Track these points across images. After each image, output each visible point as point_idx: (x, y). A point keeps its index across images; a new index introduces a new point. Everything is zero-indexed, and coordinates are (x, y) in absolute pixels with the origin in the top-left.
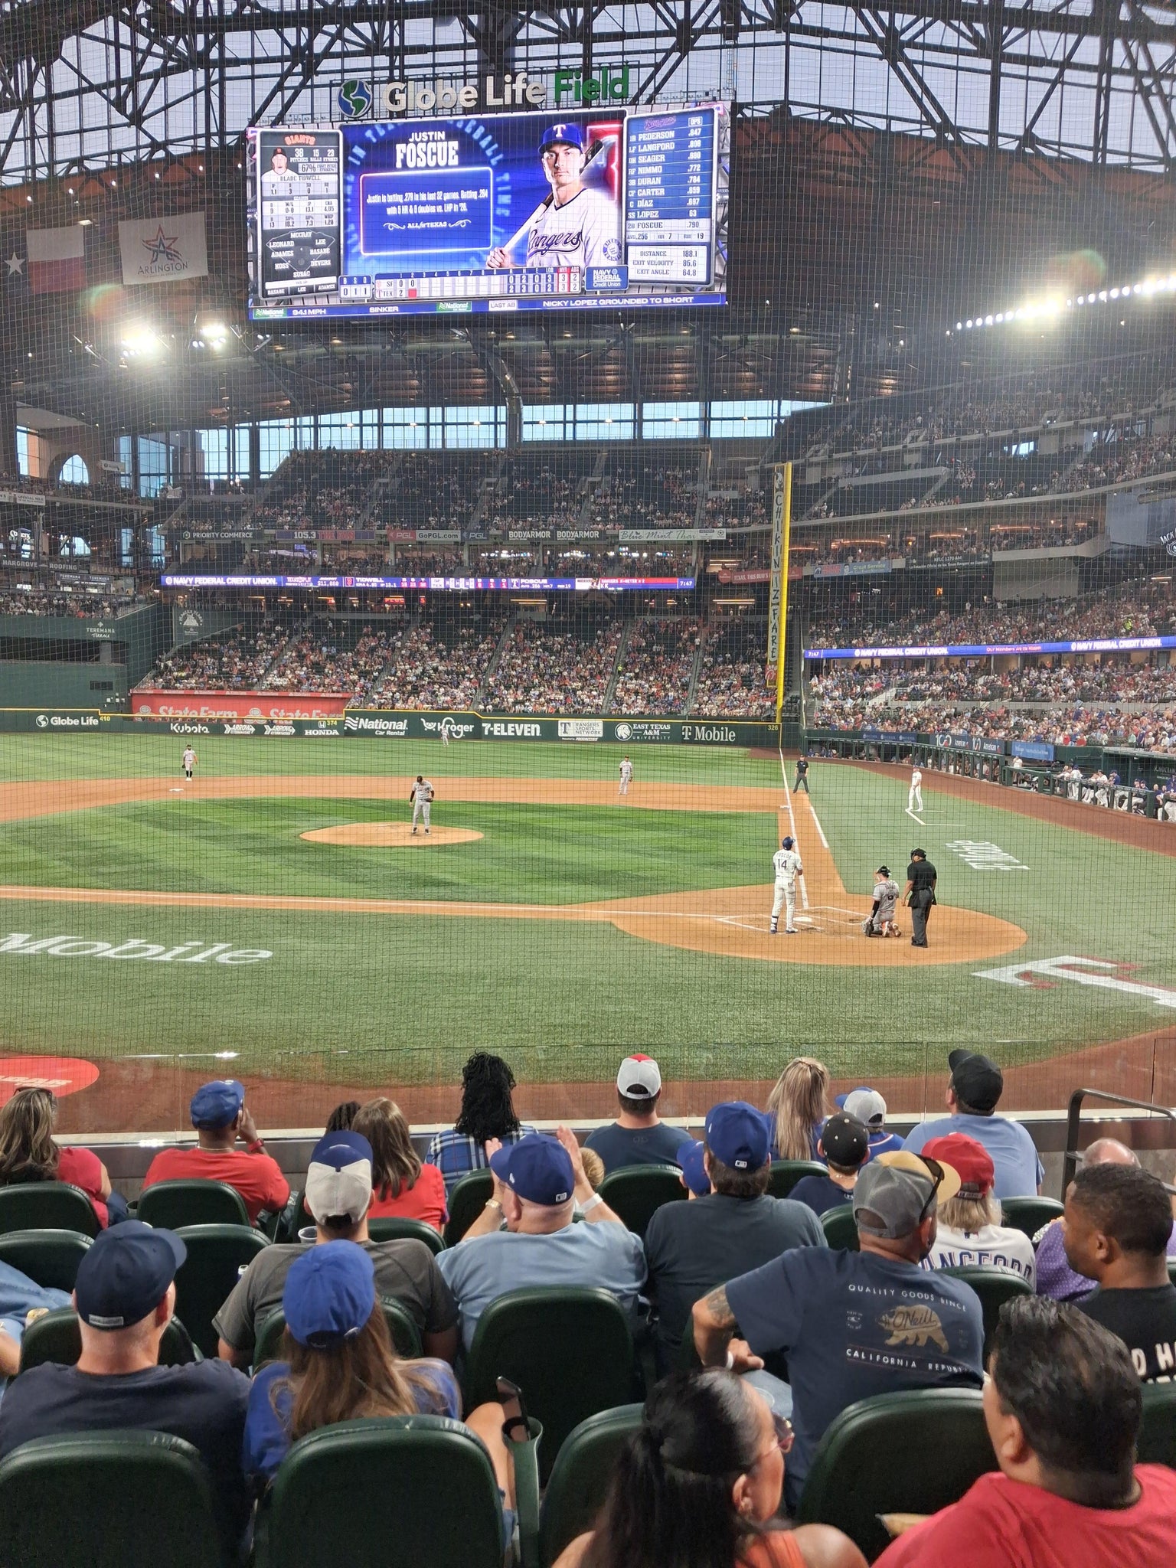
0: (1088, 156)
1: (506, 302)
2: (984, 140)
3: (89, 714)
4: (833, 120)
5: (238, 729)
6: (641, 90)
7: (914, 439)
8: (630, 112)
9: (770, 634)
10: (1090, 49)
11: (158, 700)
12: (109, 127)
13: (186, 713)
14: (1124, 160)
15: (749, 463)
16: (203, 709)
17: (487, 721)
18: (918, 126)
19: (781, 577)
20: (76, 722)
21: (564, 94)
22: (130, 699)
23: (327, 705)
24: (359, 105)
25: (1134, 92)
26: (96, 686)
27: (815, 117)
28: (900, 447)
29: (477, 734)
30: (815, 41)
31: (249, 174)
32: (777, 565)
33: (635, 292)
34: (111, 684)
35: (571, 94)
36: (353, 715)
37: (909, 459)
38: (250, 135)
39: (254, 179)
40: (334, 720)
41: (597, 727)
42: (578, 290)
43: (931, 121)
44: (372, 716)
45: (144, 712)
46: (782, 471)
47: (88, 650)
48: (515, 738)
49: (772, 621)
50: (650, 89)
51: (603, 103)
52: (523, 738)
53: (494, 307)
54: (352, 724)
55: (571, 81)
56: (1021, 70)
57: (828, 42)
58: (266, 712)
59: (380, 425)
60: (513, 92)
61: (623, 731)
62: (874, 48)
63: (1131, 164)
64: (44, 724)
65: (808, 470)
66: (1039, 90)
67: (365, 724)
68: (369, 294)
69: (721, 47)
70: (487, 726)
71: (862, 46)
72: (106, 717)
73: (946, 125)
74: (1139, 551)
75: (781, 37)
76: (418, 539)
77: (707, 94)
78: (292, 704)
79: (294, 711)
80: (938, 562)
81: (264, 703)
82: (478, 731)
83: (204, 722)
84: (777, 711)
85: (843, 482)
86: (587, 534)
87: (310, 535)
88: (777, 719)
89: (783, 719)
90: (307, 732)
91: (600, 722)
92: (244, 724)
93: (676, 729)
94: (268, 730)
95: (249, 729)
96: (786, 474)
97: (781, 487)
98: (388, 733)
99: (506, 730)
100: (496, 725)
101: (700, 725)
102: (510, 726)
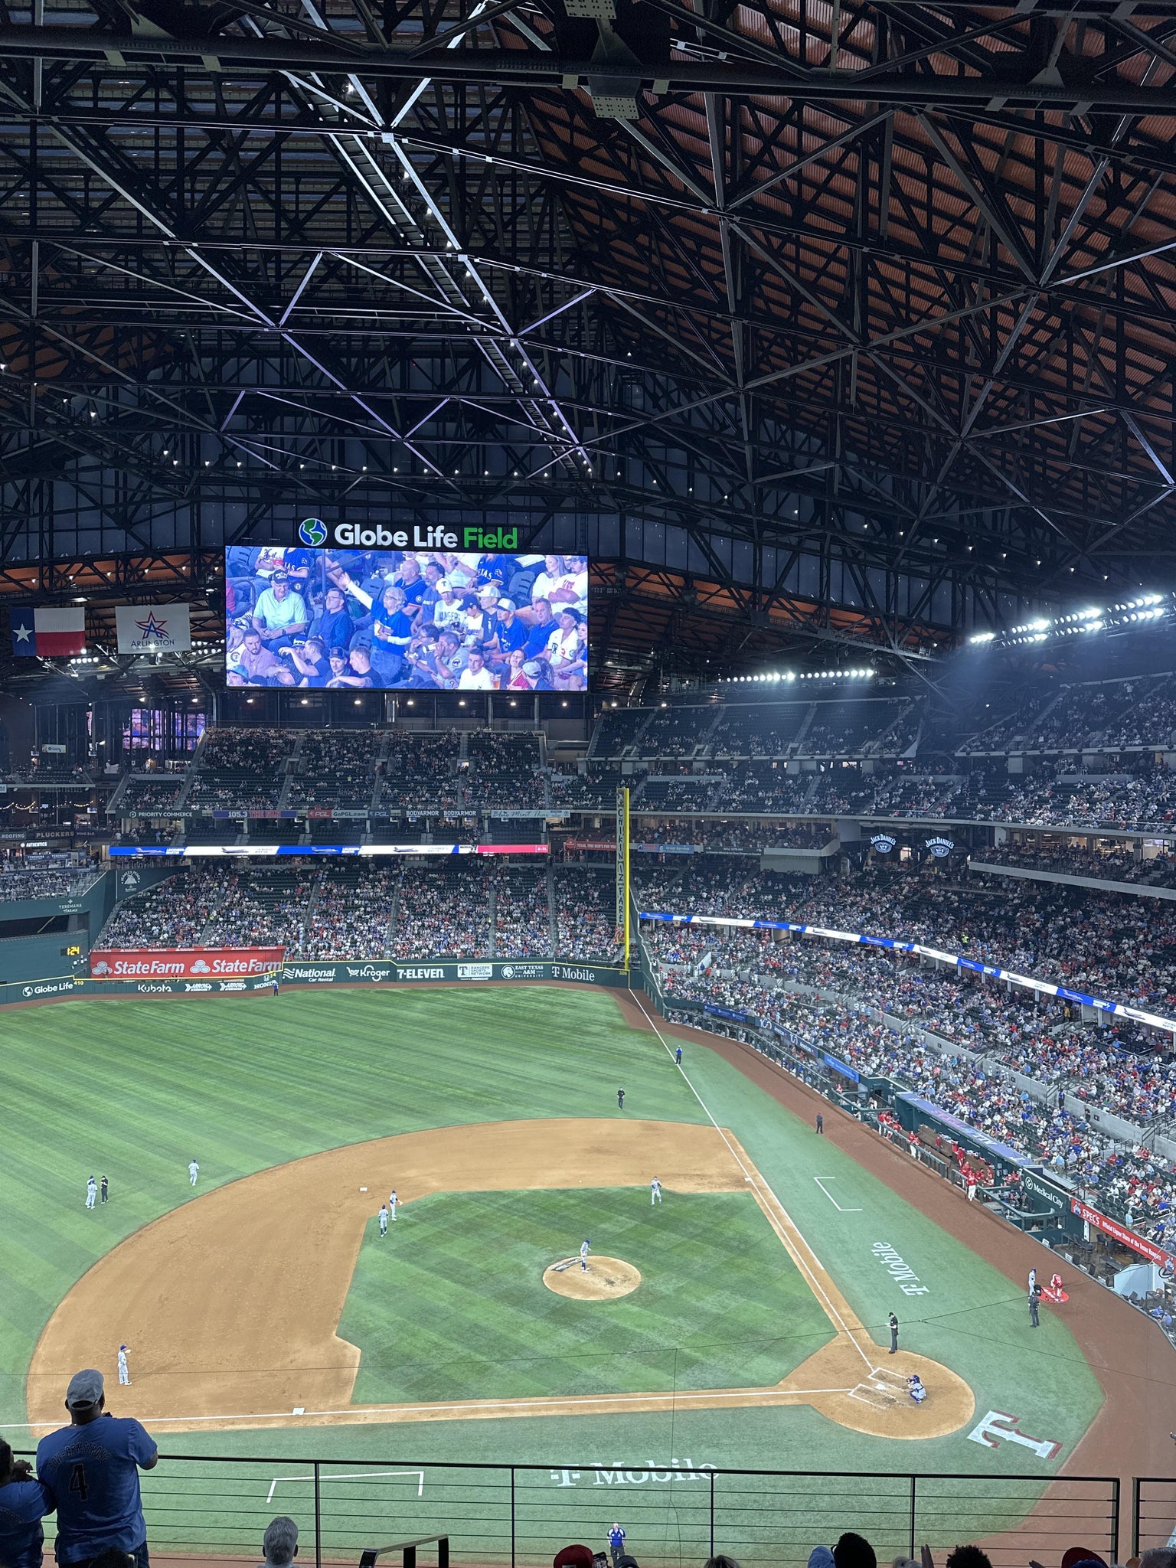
3: (65, 981)
5: (197, 987)
7: (700, 752)
9: (617, 904)
11: (113, 957)
12: (102, 529)
13: (140, 968)
16: (154, 963)
17: (401, 968)
19: (625, 866)
20: (55, 989)
22: (89, 957)
23: (262, 956)
28: (691, 758)
32: (621, 857)
36: (290, 967)
37: (697, 766)
41: (486, 970)
44: (306, 968)
45: (101, 967)
46: (622, 793)
47: (61, 924)
48: (424, 980)
49: (619, 896)
52: (430, 980)
54: (289, 974)
58: (209, 964)
61: (507, 972)
64: (29, 994)
67: (300, 973)
70: (401, 971)
72: (80, 982)
76: (334, 816)
79: (234, 962)
80: (726, 851)
81: (209, 957)
82: (393, 977)
83: (170, 983)
84: (626, 961)
85: (651, 778)
86: (467, 813)
87: (242, 814)
88: (626, 966)
89: (630, 965)
90: (256, 987)
91: (490, 965)
92: (201, 981)
93: (548, 968)
94: (223, 987)
95: (207, 987)
96: (626, 797)
97: (622, 804)
98: (319, 979)
99: (416, 974)
100: (408, 970)
101: (566, 967)
102: (419, 971)
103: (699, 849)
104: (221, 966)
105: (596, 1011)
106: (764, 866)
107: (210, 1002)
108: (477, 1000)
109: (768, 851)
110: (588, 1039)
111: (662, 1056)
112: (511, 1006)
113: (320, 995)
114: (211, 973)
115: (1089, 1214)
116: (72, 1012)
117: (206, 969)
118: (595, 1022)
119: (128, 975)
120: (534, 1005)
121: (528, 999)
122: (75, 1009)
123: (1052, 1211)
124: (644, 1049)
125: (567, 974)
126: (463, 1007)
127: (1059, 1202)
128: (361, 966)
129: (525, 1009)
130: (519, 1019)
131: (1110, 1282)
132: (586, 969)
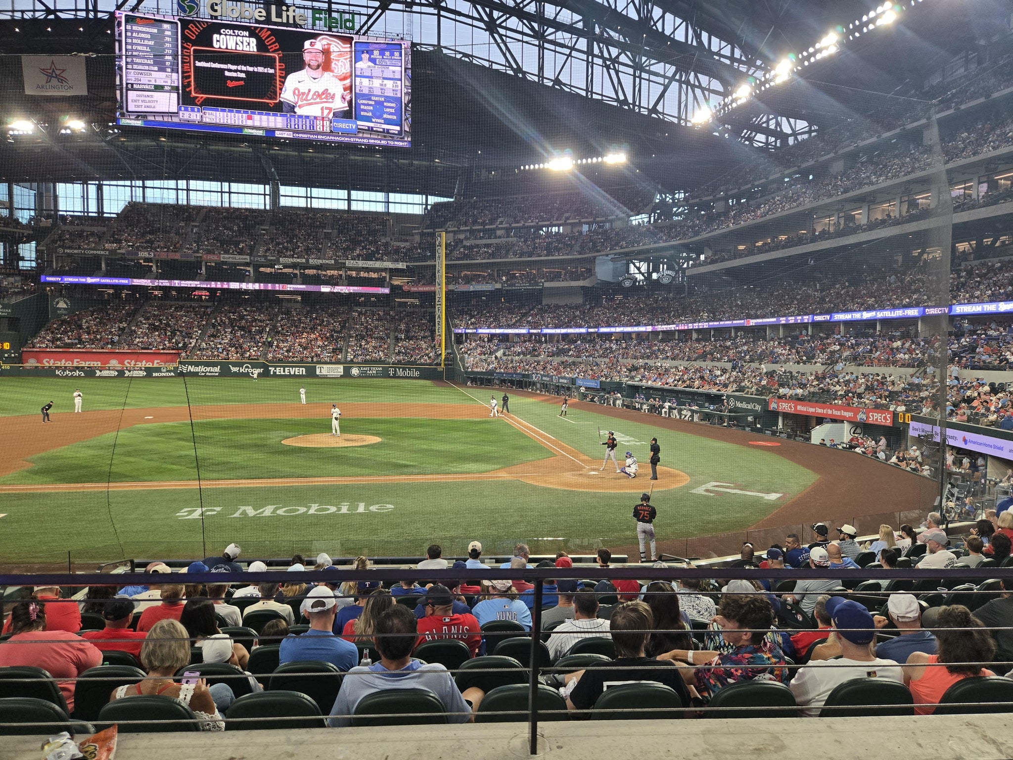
0: (583, 93)
1: (287, 133)
2: (536, 79)
4: (463, 59)
5: (105, 373)
6: (361, 27)
7: (501, 223)
8: (356, 38)
9: (437, 320)
10: (582, 44)
11: (41, 355)
13: (63, 363)
14: (599, 97)
15: (415, 228)
16: (75, 360)
17: (272, 367)
18: (504, 68)
19: (441, 290)
21: (317, 22)
22: (21, 354)
23: (164, 357)
24: (191, 8)
25: (602, 66)
27: (454, 55)
28: (495, 226)
29: (265, 374)
30: (453, 16)
31: (117, 38)
32: (439, 283)
33: (361, 135)
35: (322, 23)
36: (184, 363)
37: (499, 233)
38: (117, 15)
39: (120, 42)
40: (171, 366)
41: (339, 370)
42: (328, 130)
43: (511, 66)
44: (197, 364)
45: (31, 363)
46: (440, 236)
48: (290, 376)
49: (437, 314)
50: (365, 28)
51: (340, 30)
52: (295, 376)
53: (278, 134)
54: (183, 369)
55: (321, 16)
56: (552, 47)
57: (458, 18)
58: (122, 362)
59: (188, 190)
60: (288, 16)
61: (355, 371)
62: (482, 25)
63: (603, 100)
66: (561, 59)
67: (192, 369)
68: (199, 118)
69: (403, 11)
70: (272, 369)
71: (476, 23)
72: (7, 366)
73: (519, 69)
74: (608, 283)
75: (436, 12)
76: (222, 260)
77: (398, 35)
78: (141, 357)
79: (141, 362)
80: (517, 287)
81: (120, 357)
83: (83, 370)
84: (442, 361)
86: (327, 262)
87: (149, 254)
88: (442, 365)
89: (445, 365)
90: (154, 375)
91: (341, 367)
92: (109, 370)
93: (385, 370)
94: (127, 374)
95: (114, 373)
96: (443, 240)
97: (439, 245)
98: (207, 374)
99: (284, 371)
100: (278, 369)
101: (399, 368)
102: (286, 369)
103: (498, 285)
109: (547, 285)
115: (785, 405)
127: (758, 408)
128: (240, 365)
132: (413, 368)
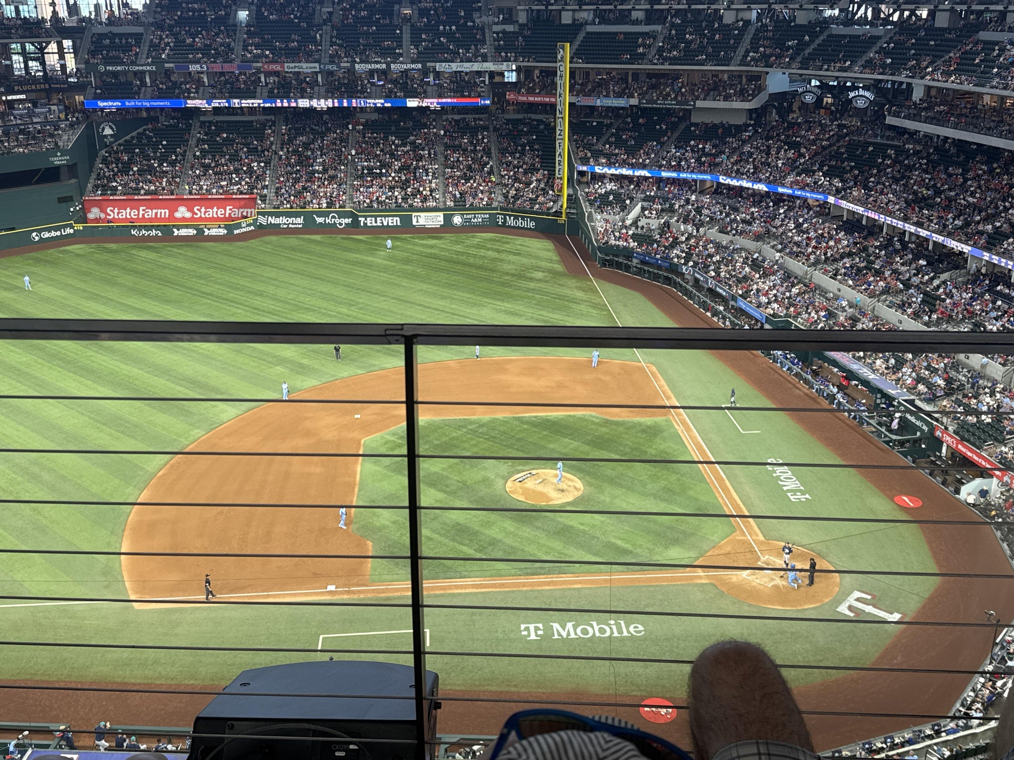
3: (66, 226)
5: (184, 232)
11: (104, 203)
13: (128, 213)
16: (141, 208)
17: (362, 216)
20: (58, 233)
23: (237, 203)
26: (62, 200)
28: (630, 7)
29: (355, 226)
32: (561, 113)
34: (72, 197)
36: (263, 214)
37: (635, 16)
41: (439, 217)
44: (278, 215)
45: (95, 213)
46: (563, 49)
47: (52, 175)
48: (383, 227)
52: (388, 227)
54: (262, 220)
58: (190, 210)
61: (457, 220)
64: (37, 239)
65: (563, 13)
67: (273, 220)
70: (362, 220)
72: (79, 227)
76: (286, 70)
79: (212, 208)
80: (660, 104)
81: (190, 204)
82: (355, 223)
83: (157, 228)
84: (563, 211)
85: (590, 28)
86: (413, 66)
87: (202, 68)
88: (564, 215)
89: (567, 214)
90: (236, 232)
91: (441, 214)
92: (187, 227)
93: (493, 217)
94: (207, 232)
95: (192, 232)
96: (566, 51)
97: (563, 59)
98: (290, 226)
99: (376, 222)
100: (368, 219)
101: (510, 216)
102: (378, 219)
103: (634, 101)
104: (201, 212)
105: (537, 258)
106: (695, 119)
107: (197, 247)
108: (432, 247)
109: (700, 104)
110: (532, 285)
111: (598, 300)
112: (463, 254)
113: (292, 241)
114: (192, 219)
115: (948, 438)
116: (78, 255)
117: (188, 215)
118: (538, 268)
119: (119, 220)
120: (482, 252)
121: (479, 247)
122: (79, 252)
123: (918, 434)
124: (580, 294)
125: (511, 221)
126: (420, 254)
127: (925, 428)
128: (325, 214)
129: (475, 256)
130: (470, 265)
131: (957, 491)
132: (527, 217)
